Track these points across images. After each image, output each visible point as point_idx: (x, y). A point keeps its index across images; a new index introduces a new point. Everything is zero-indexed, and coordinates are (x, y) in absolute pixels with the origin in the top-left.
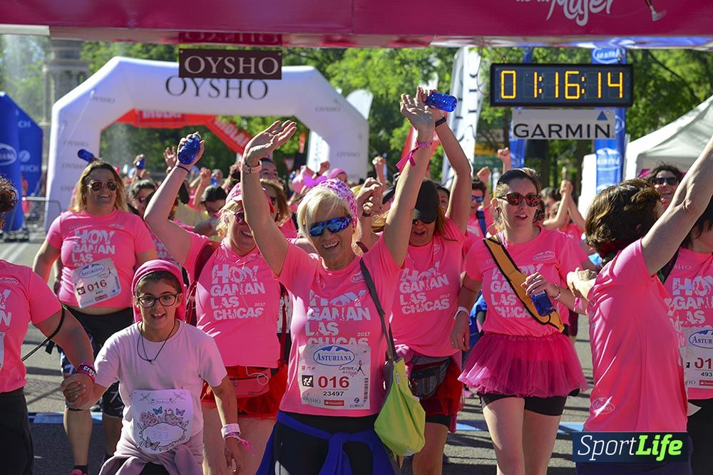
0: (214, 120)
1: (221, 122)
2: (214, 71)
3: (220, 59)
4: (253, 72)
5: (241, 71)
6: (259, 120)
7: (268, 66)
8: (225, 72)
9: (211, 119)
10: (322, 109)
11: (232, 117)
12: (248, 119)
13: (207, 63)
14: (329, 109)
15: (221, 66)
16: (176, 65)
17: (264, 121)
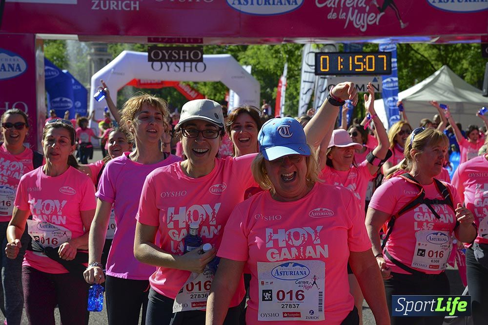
0: (178, 85)
1: (182, 85)
2: (167, 58)
3: (170, 51)
4: (187, 58)
5: (181, 58)
6: (202, 83)
7: (196, 55)
8: (173, 58)
9: (177, 83)
10: (235, 77)
11: (188, 82)
12: (196, 83)
13: (163, 53)
14: (239, 77)
15: (171, 56)
16: (147, 54)
17: (205, 84)
